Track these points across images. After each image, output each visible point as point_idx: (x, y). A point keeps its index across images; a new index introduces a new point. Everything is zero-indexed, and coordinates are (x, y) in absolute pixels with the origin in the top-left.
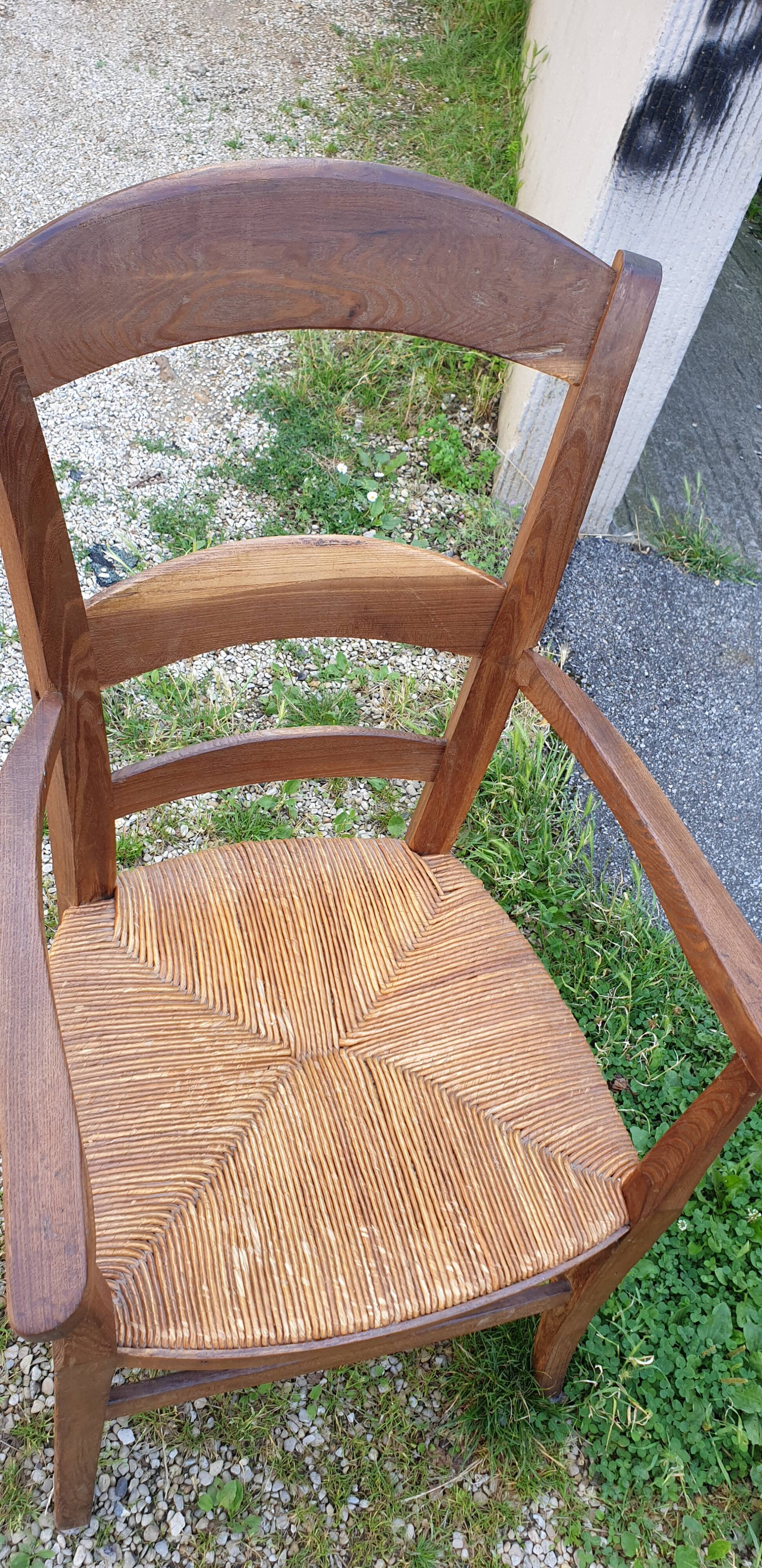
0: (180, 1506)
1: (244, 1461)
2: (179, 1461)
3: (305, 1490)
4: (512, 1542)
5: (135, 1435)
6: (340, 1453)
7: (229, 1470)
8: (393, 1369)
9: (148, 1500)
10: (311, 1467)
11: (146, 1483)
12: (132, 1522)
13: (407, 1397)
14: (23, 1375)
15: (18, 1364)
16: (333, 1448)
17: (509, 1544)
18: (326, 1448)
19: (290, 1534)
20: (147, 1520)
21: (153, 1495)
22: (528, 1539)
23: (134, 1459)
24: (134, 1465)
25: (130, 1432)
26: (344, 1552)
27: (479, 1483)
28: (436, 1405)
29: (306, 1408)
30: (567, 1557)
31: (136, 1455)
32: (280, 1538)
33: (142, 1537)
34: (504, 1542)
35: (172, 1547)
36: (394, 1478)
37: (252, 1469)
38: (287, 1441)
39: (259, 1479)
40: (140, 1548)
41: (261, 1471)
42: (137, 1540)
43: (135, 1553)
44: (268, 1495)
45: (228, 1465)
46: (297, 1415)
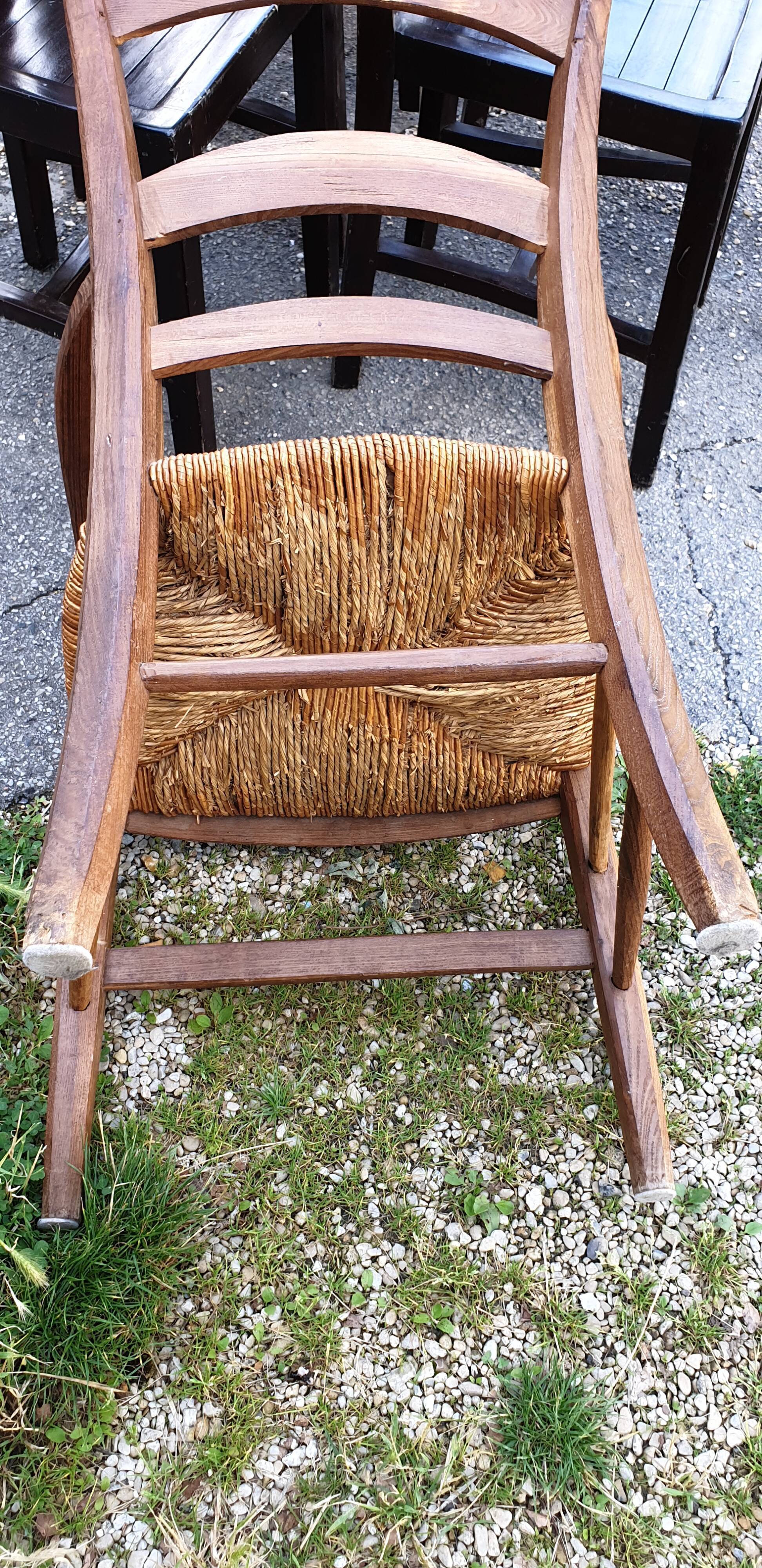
0: (530, 1216)
1: (455, 1244)
2: (529, 1263)
3: (389, 1200)
4: (172, 1094)
5: (579, 1301)
6: (340, 1231)
7: (473, 1241)
8: (249, 1311)
9: (564, 1232)
10: (377, 1223)
11: (567, 1249)
12: (582, 1214)
13: (240, 1274)
14: (716, 1405)
15: (724, 1420)
16: (347, 1238)
17: (176, 1094)
18: (355, 1239)
19: (412, 1161)
20: (566, 1212)
21: (557, 1235)
22: (153, 1093)
23: (579, 1277)
24: (581, 1269)
25: (586, 1306)
26: (357, 1133)
27: (187, 1158)
28: (208, 1256)
29: (372, 1289)
30: (115, 1069)
31: (578, 1282)
32: (424, 1159)
33: (571, 1198)
34: (180, 1097)
35: (539, 1181)
36: (285, 1188)
37: (445, 1234)
38: (401, 1256)
39: (440, 1225)
40: (574, 1187)
41: (436, 1231)
42: (576, 1196)
43: (578, 1183)
44: (431, 1205)
45: (474, 1246)
46: (383, 1284)
